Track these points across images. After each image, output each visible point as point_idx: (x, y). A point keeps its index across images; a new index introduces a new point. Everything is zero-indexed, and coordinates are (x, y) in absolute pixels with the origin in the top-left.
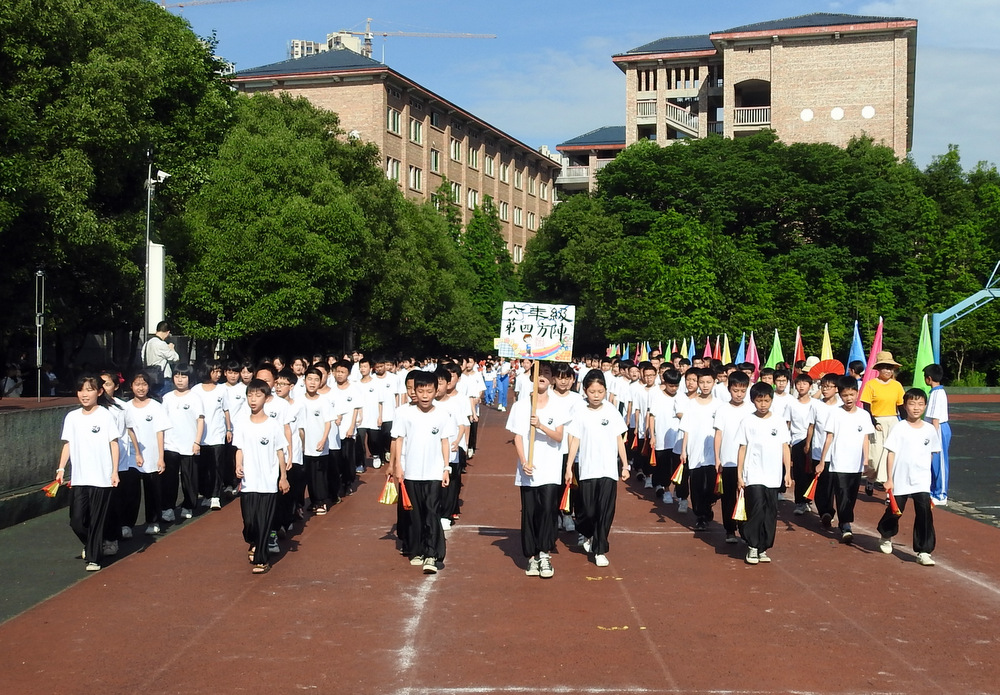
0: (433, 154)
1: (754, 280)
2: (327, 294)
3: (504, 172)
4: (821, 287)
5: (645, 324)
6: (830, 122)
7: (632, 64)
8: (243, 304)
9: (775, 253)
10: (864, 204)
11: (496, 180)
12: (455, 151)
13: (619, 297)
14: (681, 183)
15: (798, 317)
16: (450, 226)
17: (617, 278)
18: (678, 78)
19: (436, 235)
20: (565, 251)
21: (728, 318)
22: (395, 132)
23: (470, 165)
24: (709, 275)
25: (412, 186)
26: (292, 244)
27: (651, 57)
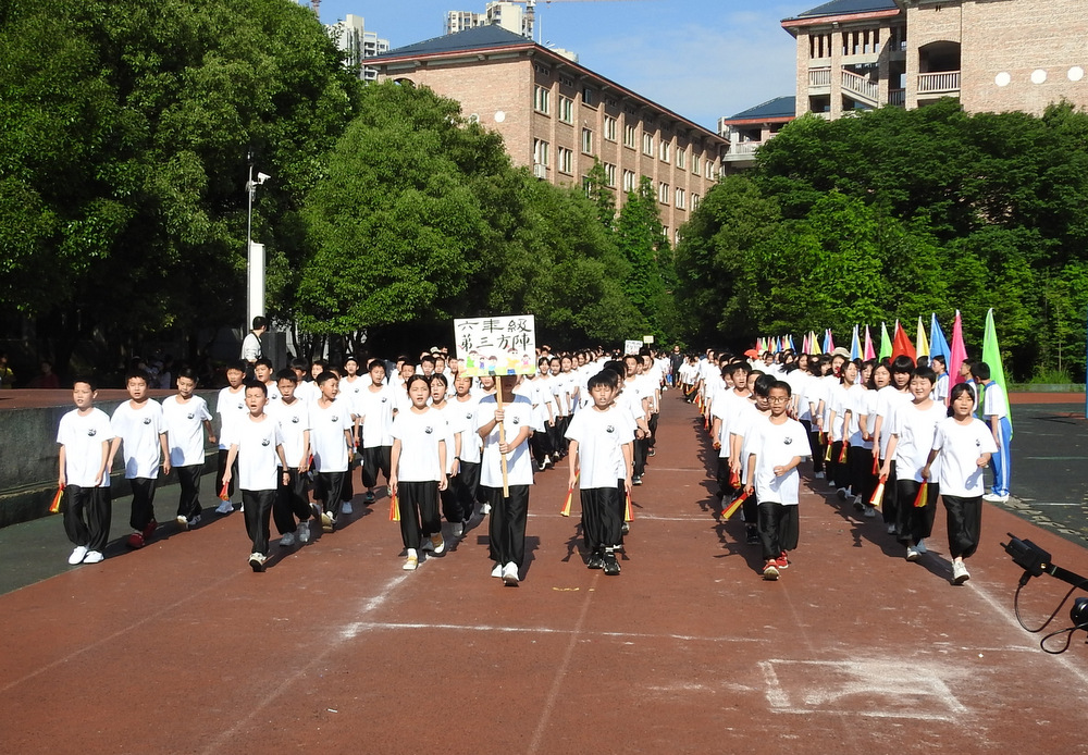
0: (585, 133)
1: (926, 267)
2: (441, 288)
3: (665, 150)
4: (1004, 274)
5: (802, 316)
6: (1030, 86)
7: (804, 29)
8: (356, 298)
9: (952, 236)
10: (1056, 181)
11: (656, 160)
12: (608, 129)
13: (773, 286)
14: (848, 161)
15: (976, 307)
16: (601, 210)
17: (772, 266)
18: (856, 42)
19: (584, 222)
20: (717, 237)
21: (895, 308)
22: (543, 112)
23: (626, 145)
24: (873, 262)
25: (561, 169)
26: (405, 238)
27: (825, 20)
